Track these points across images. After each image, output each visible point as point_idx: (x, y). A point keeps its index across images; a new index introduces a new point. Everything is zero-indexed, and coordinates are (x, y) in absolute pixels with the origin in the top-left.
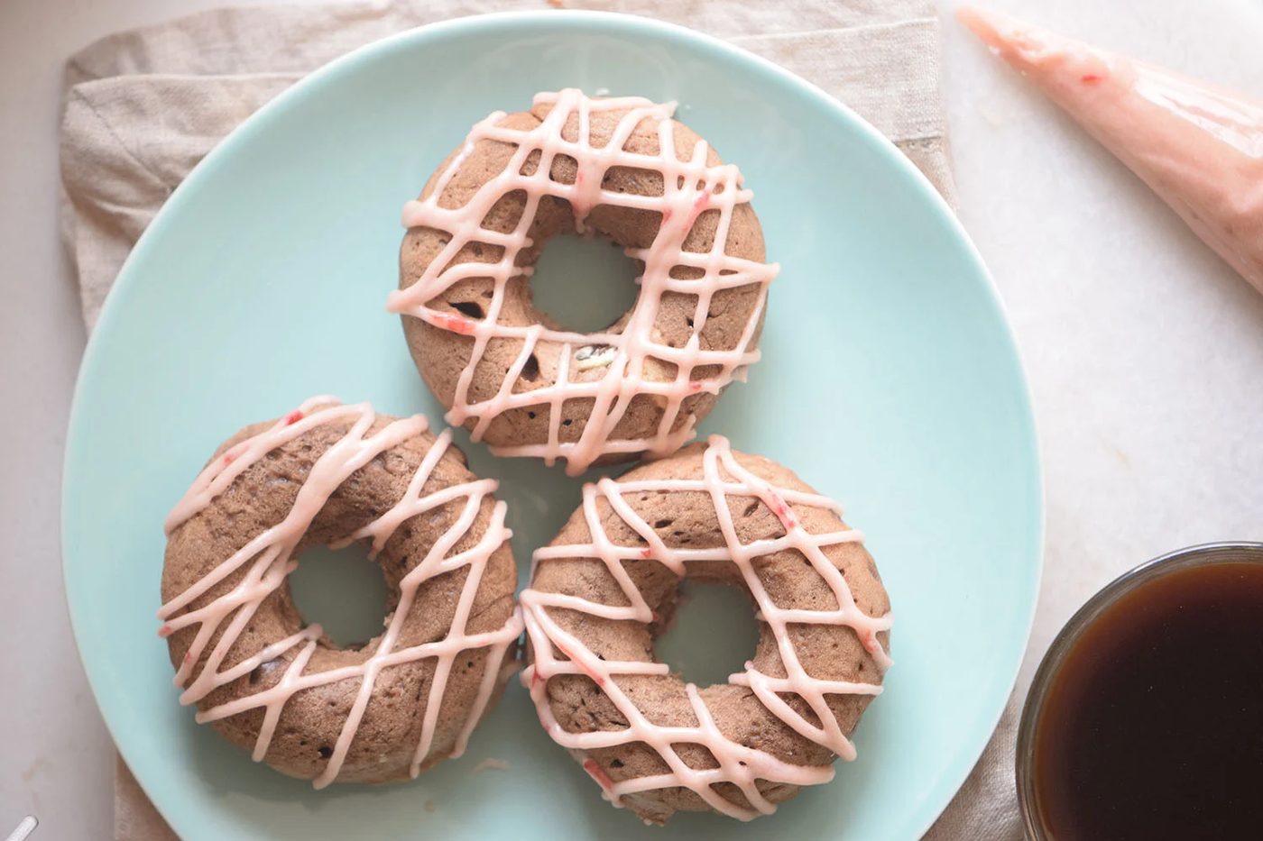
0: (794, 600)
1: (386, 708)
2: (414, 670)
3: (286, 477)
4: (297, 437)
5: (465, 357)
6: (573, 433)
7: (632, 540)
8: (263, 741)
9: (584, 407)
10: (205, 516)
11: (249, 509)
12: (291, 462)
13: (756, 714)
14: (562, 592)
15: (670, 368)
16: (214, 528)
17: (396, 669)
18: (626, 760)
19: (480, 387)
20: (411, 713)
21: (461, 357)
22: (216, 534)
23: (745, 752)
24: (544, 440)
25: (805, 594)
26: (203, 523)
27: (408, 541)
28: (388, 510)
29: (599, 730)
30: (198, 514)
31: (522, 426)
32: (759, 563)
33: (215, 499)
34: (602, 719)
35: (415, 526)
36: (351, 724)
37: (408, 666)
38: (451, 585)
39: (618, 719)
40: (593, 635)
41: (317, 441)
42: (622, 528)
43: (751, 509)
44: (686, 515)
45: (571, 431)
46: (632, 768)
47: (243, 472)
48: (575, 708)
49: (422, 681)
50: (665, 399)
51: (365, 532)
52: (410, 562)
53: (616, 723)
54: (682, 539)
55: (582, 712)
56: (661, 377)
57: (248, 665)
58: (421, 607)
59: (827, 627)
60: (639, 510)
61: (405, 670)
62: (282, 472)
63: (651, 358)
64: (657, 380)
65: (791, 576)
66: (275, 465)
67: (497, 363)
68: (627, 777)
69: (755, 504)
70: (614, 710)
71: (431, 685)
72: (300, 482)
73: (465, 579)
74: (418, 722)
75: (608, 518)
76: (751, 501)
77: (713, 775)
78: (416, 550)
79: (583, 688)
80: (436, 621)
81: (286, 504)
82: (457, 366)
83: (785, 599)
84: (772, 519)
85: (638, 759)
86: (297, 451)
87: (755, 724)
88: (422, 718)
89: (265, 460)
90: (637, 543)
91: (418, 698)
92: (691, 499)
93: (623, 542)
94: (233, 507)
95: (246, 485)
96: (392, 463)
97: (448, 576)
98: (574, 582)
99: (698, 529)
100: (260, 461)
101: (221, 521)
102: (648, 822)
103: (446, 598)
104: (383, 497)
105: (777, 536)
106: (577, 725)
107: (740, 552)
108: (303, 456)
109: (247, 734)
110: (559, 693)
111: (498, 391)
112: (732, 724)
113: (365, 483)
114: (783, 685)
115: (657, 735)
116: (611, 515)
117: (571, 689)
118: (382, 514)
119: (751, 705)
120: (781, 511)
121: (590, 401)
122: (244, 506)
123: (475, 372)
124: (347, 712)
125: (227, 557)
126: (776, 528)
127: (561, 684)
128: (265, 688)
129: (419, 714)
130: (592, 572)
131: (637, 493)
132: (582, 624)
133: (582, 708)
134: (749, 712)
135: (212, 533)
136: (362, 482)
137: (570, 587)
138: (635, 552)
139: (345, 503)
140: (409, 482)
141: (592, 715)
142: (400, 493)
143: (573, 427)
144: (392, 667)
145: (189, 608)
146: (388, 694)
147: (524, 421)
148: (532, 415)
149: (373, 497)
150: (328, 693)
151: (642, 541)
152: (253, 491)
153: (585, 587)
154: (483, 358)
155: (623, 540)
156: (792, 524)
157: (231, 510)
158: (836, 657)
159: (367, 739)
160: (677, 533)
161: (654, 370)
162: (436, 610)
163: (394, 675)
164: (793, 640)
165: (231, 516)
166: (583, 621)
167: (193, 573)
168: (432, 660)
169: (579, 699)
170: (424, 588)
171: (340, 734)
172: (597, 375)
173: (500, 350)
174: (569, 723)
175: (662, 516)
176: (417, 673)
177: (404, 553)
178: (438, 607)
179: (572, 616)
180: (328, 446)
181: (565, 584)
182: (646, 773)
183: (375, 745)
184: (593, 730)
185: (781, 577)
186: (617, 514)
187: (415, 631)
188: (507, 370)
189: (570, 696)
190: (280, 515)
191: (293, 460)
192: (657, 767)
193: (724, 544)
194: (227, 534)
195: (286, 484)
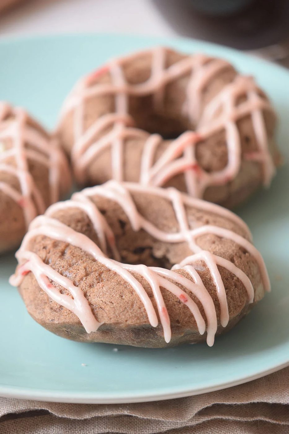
2: (191, 214)
3: (63, 253)
4: (37, 254)
10: (87, 289)
11: (83, 265)
12: (53, 251)
16: (96, 281)
17: (191, 223)
22: (99, 279)
26: (91, 289)
27: (109, 214)
28: (88, 217)
30: (85, 295)
33: (76, 284)
35: (99, 206)
37: (189, 217)
41: (40, 245)
47: (58, 271)
49: (198, 211)
62: (60, 254)
66: (54, 258)
72: (68, 245)
78: (114, 210)
79: (203, 147)
80: (161, 204)
81: (82, 252)
86: (46, 251)
89: (51, 264)
94: (82, 272)
95: (66, 269)
100: (51, 266)
101: (91, 279)
104: (79, 217)
108: (49, 247)
109: (236, 286)
118: (90, 221)
122: (82, 268)
124: (220, 238)
125: (116, 274)
128: (204, 265)
135: (99, 282)
144: (190, 226)
145: (151, 295)
146: (207, 222)
149: (79, 221)
150: (207, 245)
157: (84, 274)
163: (195, 223)
165: (87, 275)
167: (126, 292)
176: (194, 212)
177: (115, 220)
180: (44, 240)
190: (88, 255)
191: (51, 251)
194: (100, 275)
195: (68, 252)
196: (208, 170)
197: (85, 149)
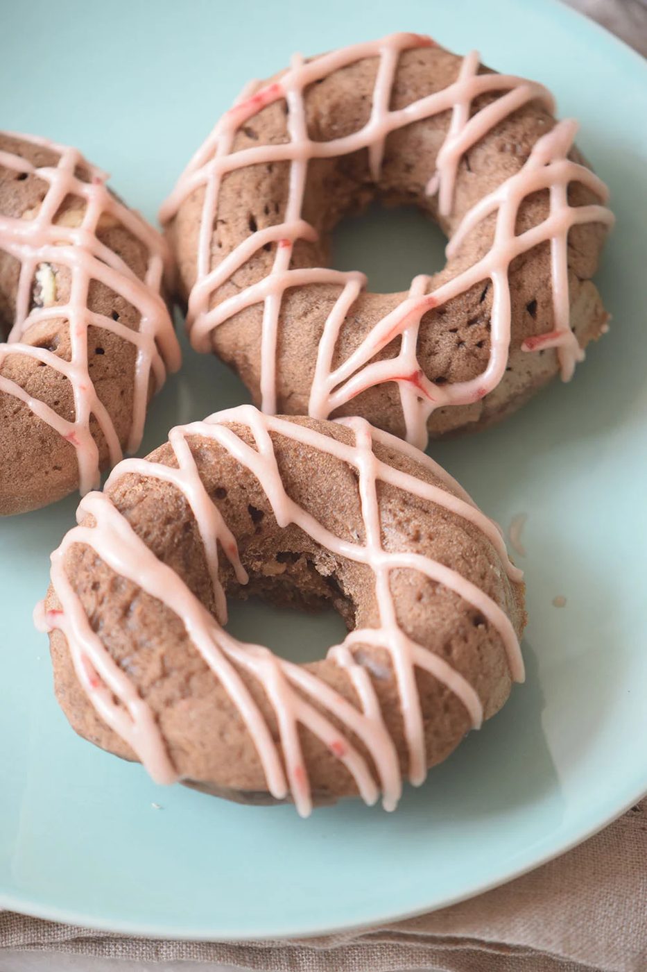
0: (364, 98)
1: (432, 542)
2: (390, 506)
3: (126, 610)
4: (79, 598)
5: (16, 406)
6: (129, 315)
7: (266, 257)
8: (457, 684)
9: (101, 293)
10: (161, 707)
11: (160, 650)
12: (109, 601)
13: (490, 149)
14: (317, 345)
15: (70, 202)
16: (178, 694)
17: (386, 530)
18: (528, 293)
19: (55, 398)
20: (443, 521)
21: (15, 413)
22: (185, 691)
23: (533, 162)
24: (133, 349)
25: (358, 85)
26: (169, 710)
27: (231, 496)
28: (188, 506)
29: (490, 318)
30: (157, 719)
31: (110, 365)
32: (315, 133)
33: (141, 694)
34: (476, 312)
35: (212, 477)
36: (450, 579)
37: (384, 514)
38: (291, 453)
39: (479, 292)
40: (374, 311)
41: (88, 577)
42: (251, 268)
43: (249, 133)
44: (246, 197)
45: (126, 316)
46: (540, 288)
47: (113, 656)
48: (460, 343)
49: (405, 503)
50: (105, 214)
51: (211, 550)
52: (257, 502)
53: (483, 298)
54: (275, 209)
55: (465, 334)
56: (80, 212)
57: (359, 679)
58: (314, 497)
59: (399, 68)
60: (231, 249)
61: (387, 518)
62: (120, 611)
63: (55, 219)
64: (82, 217)
65: (335, 97)
66: (109, 620)
67: (30, 374)
68: (549, 302)
69: (244, 131)
70: (468, 295)
71: (411, 494)
72: (137, 592)
73: (286, 438)
74: (454, 518)
75: (237, 286)
76: (242, 135)
77: (558, 199)
78: (242, 487)
79: (437, 327)
80: (334, 475)
81: (162, 611)
82: (26, 419)
83: (360, 109)
84: (266, 113)
85: (530, 278)
86: (97, 596)
87: (502, 149)
88: (451, 513)
89: (101, 633)
90: (272, 252)
91: (426, 512)
92: (228, 193)
93: (267, 269)
94: (154, 669)
95: (128, 654)
96: (131, 498)
97: (279, 454)
98: (307, 327)
99: (265, 186)
100: (102, 640)
101: (170, 687)
102: (605, 329)
103: (305, 459)
104: (171, 509)
105: (286, 110)
106: (480, 345)
107: (297, 144)
108: (104, 588)
109: (447, 708)
110: (439, 361)
111: (65, 377)
112: (500, 175)
113: (150, 524)
114: (459, 113)
115: (504, 245)
116: (234, 284)
117: (437, 342)
118: (191, 515)
119: (480, 154)
120: (258, 99)
121: (94, 284)
122: (156, 656)
123: (36, 398)
124: (433, 583)
125: (217, 681)
126: (276, 110)
127: (430, 355)
128: (390, 664)
129: (446, 514)
130: (298, 304)
131: (211, 256)
132: (360, 321)
133: (460, 332)
134: (488, 157)
135: (183, 697)
136: (148, 527)
137: (313, 333)
138: (282, 255)
139: (171, 553)
140: (157, 480)
141: (470, 323)
142: (170, 491)
143: (122, 312)
144: (383, 537)
146: (417, 539)
147: (104, 361)
148: (100, 351)
149: (168, 520)
150: (407, 602)
151: (269, 247)
152: (136, 647)
153: (316, 313)
154: (23, 386)
155: (266, 267)
156: (275, 88)
157: (159, 673)
158: (435, 64)
159: (470, 571)
160: (267, 211)
161: (71, 216)
162: (320, 474)
163: (394, 531)
164: (411, 101)
165: (165, 674)
166: (354, 318)
167: (232, 726)
168: (381, 487)
169: (450, 334)
170: (291, 488)
171: (459, 596)
172: (64, 280)
173: (14, 370)
174: (475, 356)
175: (243, 224)
176: (395, 504)
177: (243, 506)
178: (316, 473)
179: (347, 331)
180: (98, 563)
181: (307, 340)
182: (547, 274)
183: (477, 565)
184: (488, 327)
185: (335, 108)
186: (233, 275)
187: (341, 510)
188: (43, 364)
189: (444, 344)
190: (174, 620)
191: (106, 600)
192: (540, 259)
193: (286, 164)
194: (188, 679)
195: (136, 608)
196: (441, 380)
197: (212, 298)
